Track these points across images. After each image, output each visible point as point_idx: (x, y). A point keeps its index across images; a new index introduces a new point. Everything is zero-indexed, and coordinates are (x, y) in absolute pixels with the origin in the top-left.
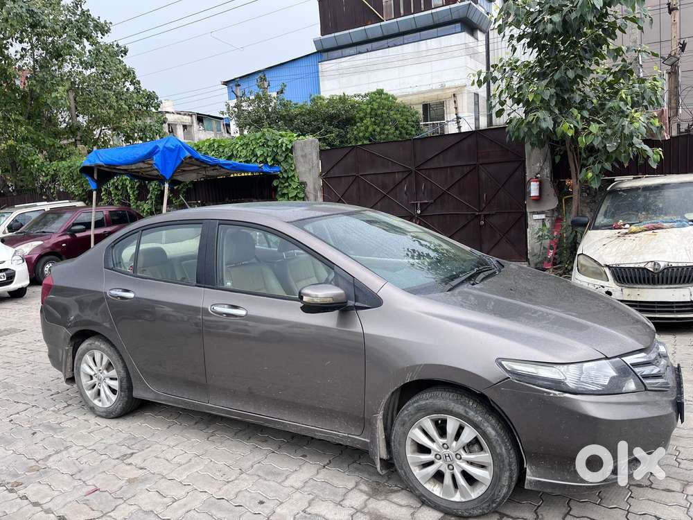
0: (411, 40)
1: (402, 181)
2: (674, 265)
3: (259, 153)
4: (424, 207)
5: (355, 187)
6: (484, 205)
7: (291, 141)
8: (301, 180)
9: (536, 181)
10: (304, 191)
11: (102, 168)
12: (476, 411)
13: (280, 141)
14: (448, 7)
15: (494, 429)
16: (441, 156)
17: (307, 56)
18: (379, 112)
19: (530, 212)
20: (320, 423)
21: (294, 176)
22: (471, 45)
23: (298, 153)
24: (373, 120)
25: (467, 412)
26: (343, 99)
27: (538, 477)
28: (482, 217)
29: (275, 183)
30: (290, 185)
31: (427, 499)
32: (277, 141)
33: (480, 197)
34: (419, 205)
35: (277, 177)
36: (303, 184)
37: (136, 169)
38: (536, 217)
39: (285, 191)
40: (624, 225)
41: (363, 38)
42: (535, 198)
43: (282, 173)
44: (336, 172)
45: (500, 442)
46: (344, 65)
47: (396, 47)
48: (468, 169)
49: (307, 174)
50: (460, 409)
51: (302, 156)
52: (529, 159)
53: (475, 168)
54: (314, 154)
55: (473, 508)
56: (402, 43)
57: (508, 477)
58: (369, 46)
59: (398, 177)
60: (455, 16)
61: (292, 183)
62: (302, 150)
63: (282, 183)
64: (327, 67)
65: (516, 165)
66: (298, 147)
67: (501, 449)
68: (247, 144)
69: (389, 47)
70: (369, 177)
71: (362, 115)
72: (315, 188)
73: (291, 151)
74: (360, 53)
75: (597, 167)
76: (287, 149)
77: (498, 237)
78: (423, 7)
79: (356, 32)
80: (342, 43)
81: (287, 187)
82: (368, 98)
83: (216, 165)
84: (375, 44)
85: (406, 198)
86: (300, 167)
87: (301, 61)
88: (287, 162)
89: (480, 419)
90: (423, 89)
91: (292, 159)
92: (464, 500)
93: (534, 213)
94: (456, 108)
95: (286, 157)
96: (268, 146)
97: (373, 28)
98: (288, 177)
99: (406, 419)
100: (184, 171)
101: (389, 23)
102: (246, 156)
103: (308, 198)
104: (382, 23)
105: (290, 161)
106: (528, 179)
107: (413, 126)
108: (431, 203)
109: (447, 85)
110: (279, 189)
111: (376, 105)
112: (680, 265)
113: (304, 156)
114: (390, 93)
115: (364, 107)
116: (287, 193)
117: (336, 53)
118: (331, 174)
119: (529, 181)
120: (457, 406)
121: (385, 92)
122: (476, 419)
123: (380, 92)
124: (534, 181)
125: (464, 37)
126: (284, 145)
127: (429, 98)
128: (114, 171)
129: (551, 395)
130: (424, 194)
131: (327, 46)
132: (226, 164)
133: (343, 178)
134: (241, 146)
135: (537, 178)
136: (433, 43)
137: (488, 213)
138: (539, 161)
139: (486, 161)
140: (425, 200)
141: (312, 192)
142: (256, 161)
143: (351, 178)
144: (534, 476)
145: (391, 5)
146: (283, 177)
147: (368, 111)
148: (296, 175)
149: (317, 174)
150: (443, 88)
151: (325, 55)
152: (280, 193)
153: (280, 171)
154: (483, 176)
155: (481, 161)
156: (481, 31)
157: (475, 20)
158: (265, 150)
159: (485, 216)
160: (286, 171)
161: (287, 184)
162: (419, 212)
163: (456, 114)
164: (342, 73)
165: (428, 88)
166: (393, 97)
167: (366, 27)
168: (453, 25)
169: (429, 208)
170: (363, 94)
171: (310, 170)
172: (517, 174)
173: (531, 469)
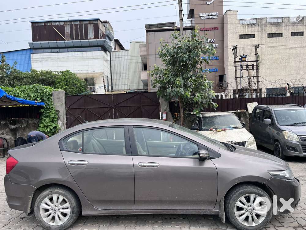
0: (79, 50)
1: (108, 111)
2: (237, 142)
3: (32, 96)
5: (84, 112)
7: (51, 91)
8: (56, 109)
10: (58, 115)
12: (261, 191)
13: (45, 90)
14: (96, 40)
17: (24, 50)
18: (68, 80)
20: (195, 207)
21: (52, 107)
22: (106, 57)
23: (55, 97)
24: (65, 83)
25: (258, 192)
26: (49, 73)
29: (42, 110)
31: (243, 228)
32: (43, 90)
35: (43, 108)
36: (57, 111)
39: (48, 115)
40: (213, 129)
41: (55, 46)
44: (74, 106)
46: (45, 57)
47: (72, 53)
48: (136, 108)
49: (60, 107)
50: (256, 191)
51: (57, 98)
52: (162, 105)
53: (140, 107)
54: (63, 98)
56: (74, 51)
58: (58, 50)
59: (106, 110)
60: (99, 44)
61: (52, 111)
62: (58, 95)
63: (46, 111)
64: (35, 57)
65: (156, 107)
66: (55, 94)
68: (24, 91)
69: (68, 52)
70: (91, 109)
71: (60, 81)
73: (51, 95)
74: (53, 52)
75: (199, 109)
76: (49, 94)
78: (84, 38)
79: (52, 43)
80: (43, 46)
81: (49, 113)
82: (62, 73)
83: (15, 100)
84: (61, 50)
86: (56, 103)
87: (21, 51)
88: (49, 100)
90: (85, 72)
92: (256, 225)
94: (104, 82)
95: (48, 98)
96: (38, 92)
97: (60, 42)
98: (50, 108)
99: (236, 198)
101: (68, 42)
103: (60, 118)
104: (65, 41)
105: (51, 100)
106: (162, 112)
107: (83, 88)
109: (96, 71)
110: (44, 114)
111: (67, 77)
112: (239, 142)
113: (58, 98)
114: (73, 72)
115: (61, 77)
117: (40, 51)
118: (71, 107)
120: (255, 190)
121: (70, 71)
122: (262, 193)
123: (68, 71)
125: (102, 53)
126: (47, 92)
127: (89, 76)
131: (35, 47)
132: (20, 100)
133: (78, 109)
134: (20, 91)
135: (165, 112)
136: (89, 53)
138: (165, 106)
141: (63, 115)
142: (30, 99)
143: (82, 109)
145: (69, 34)
146: (47, 108)
147: (63, 79)
148: (54, 107)
149: (64, 107)
150: (94, 72)
151: (34, 51)
152: (44, 116)
153: (45, 105)
154: (143, 111)
155: (142, 104)
156: (108, 52)
157: (107, 47)
158: (36, 94)
160: (48, 105)
161: (49, 111)
163: (104, 84)
164: (43, 60)
165: (87, 72)
166: (74, 74)
167: (57, 41)
168: (98, 48)
170: (59, 71)
171: (61, 105)
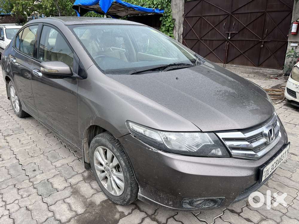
1: (223, 20)
4: (233, 35)
5: (199, 22)
6: (265, 36)
8: (173, 17)
9: (296, 23)
10: (174, 23)
11: (82, 7)
12: (117, 149)
15: (124, 162)
16: (246, 6)
19: (290, 42)
21: (170, 15)
23: (173, 3)
27: (144, 195)
28: (263, 43)
29: (161, 19)
30: (167, 20)
33: (264, 31)
34: (230, 34)
35: (161, 16)
36: (174, 20)
37: (97, 8)
38: (293, 44)
42: (294, 33)
43: (164, 14)
44: (190, 15)
45: (127, 170)
48: (259, 14)
49: (176, 15)
51: (175, 5)
52: (295, 10)
53: (264, 14)
54: (181, 4)
55: (117, 201)
57: (130, 191)
59: (222, 18)
61: (168, 19)
62: (175, 1)
63: (164, 19)
65: (287, 13)
67: (127, 174)
70: (207, 17)
72: (179, 22)
73: (170, 2)
77: (270, 55)
83: (131, 8)
85: (224, 29)
86: (173, 11)
88: (167, 8)
89: (118, 154)
91: (170, 6)
92: (115, 195)
93: (292, 42)
95: (167, 5)
98: (167, 16)
100: (119, 10)
102: (149, 4)
103: (175, 27)
105: (169, 8)
106: (292, 21)
108: (237, 33)
110: (162, 22)
113: (176, 5)
116: (165, 24)
118: (188, 15)
119: (293, 23)
120: (110, 144)
122: (116, 154)
124: (295, 23)
128: (88, 9)
129: (150, 149)
130: (234, 28)
132: (136, 7)
133: (194, 18)
135: (297, 21)
137: (266, 41)
139: (270, 10)
140: (234, 31)
142: (153, 7)
143: (198, 17)
144: (142, 194)
146: (165, 16)
148: (171, 15)
149: (182, 15)
152: (162, 24)
154: (268, 19)
155: (268, 10)
159: (265, 42)
160: (166, 13)
161: (166, 20)
162: (229, 38)
169: (235, 36)
171: (178, 12)
172: (287, 18)
173: (141, 189)
